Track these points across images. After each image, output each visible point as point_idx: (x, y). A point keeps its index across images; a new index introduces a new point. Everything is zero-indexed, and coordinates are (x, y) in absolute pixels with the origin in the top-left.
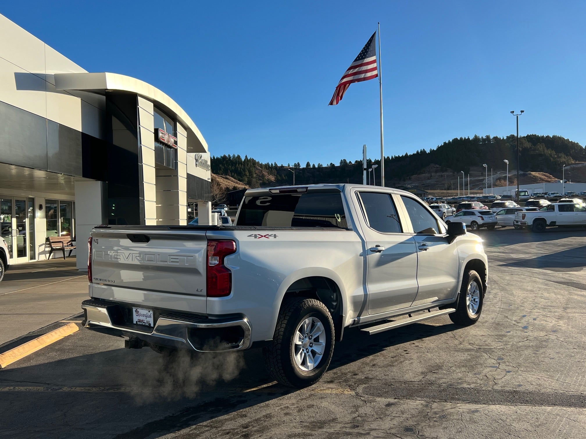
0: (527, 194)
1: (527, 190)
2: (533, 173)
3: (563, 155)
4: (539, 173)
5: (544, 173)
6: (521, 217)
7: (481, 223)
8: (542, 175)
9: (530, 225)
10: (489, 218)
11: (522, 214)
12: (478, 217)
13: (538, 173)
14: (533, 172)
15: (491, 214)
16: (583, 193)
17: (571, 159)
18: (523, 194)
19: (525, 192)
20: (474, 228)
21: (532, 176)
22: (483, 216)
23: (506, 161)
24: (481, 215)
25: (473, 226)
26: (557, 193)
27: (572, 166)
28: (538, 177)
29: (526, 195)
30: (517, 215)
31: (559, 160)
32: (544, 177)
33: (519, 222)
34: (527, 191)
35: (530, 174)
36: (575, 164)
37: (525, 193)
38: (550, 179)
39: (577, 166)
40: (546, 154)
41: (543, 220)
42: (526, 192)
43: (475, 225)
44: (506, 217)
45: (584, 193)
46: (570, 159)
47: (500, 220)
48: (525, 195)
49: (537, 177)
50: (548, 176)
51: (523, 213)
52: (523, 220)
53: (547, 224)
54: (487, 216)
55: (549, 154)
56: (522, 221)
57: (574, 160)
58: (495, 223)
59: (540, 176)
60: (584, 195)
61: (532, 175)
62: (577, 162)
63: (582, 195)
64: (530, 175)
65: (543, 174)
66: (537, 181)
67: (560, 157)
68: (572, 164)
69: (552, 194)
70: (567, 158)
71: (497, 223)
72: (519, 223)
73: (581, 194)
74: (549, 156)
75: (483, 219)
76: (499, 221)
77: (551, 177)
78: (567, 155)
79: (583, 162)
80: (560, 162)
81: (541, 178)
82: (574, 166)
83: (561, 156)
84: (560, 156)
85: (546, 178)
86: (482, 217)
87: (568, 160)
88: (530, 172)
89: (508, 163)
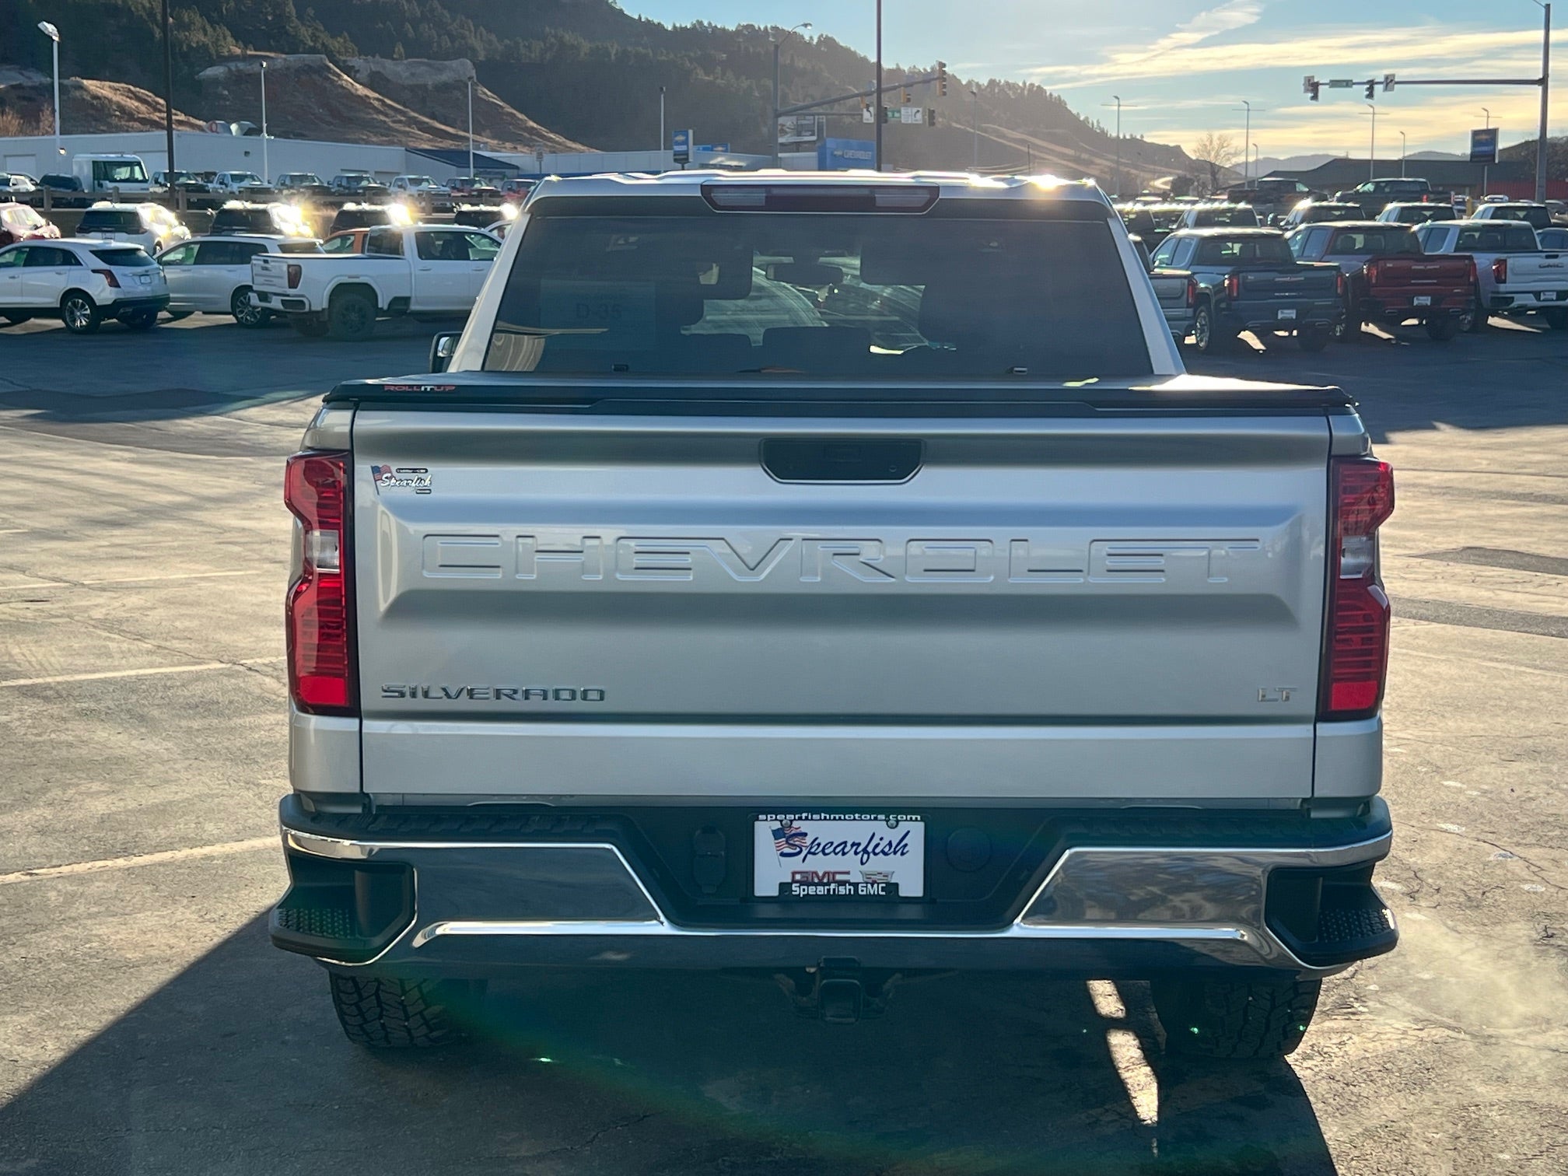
0: (138, 175)
1: (138, 158)
2: (91, 84)
3: (198, 20)
4: (112, 84)
5: (132, 88)
6: (281, 277)
7: (106, 299)
8: (127, 97)
9: (319, 309)
10: (137, 279)
11: (289, 266)
12: (94, 271)
13: (110, 87)
14: (90, 82)
15: (141, 262)
16: (344, 183)
17: (230, 39)
18: (123, 173)
19: (130, 164)
20: (74, 321)
21: (89, 98)
22: (114, 269)
23: (50, 28)
24: (105, 266)
25: (72, 313)
26: (252, 177)
27: (232, 66)
28: (110, 101)
29: (137, 181)
30: (266, 269)
31: (182, 35)
32: (136, 104)
33: (274, 297)
34: (139, 164)
35: (81, 87)
36: (245, 58)
37: (132, 172)
38: (158, 114)
39: (249, 67)
40: (133, 9)
41: (365, 291)
42: (137, 169)
43: (83, 306)
44: (196, 275)
45: (348, 182)
46: (225, 38)
47: (181, 286)
48: (131, 180)
49: (106, 102)
50: (149, 99)
51: (291, 262)
52: (292, 291)
53: (380, 306)
54: (129, 270)
55: (144, 7)
56: (288, 296)
57: (237, 41)
58: (160, 302)
59: (117, 98)
60: (348, 188)
61: (89, 92)
62: (249, 52)
63: (341, 189)
64: (78, 93)
65: (129, 89)
66: (109, 120)
67: (187, 27)
68: (233, 58)
69: (234, 178)
70: (214, 29)
71: (168, 299)
72: (276, 303)
73: (339, 186)
74: (145, 17)
75: (114, 283)
76: (173, 292)
77: (158, 106)
78: (212, 23)
79: (272, 55)
80: (189, 46)
81: (121, 108)
82: (241, 65)
83: (192, 23)
84: (187, 20)
85: (143, 108)
86: (109, 275)
87: (218, 40)
88: (78, 79)
89: (56, 39)
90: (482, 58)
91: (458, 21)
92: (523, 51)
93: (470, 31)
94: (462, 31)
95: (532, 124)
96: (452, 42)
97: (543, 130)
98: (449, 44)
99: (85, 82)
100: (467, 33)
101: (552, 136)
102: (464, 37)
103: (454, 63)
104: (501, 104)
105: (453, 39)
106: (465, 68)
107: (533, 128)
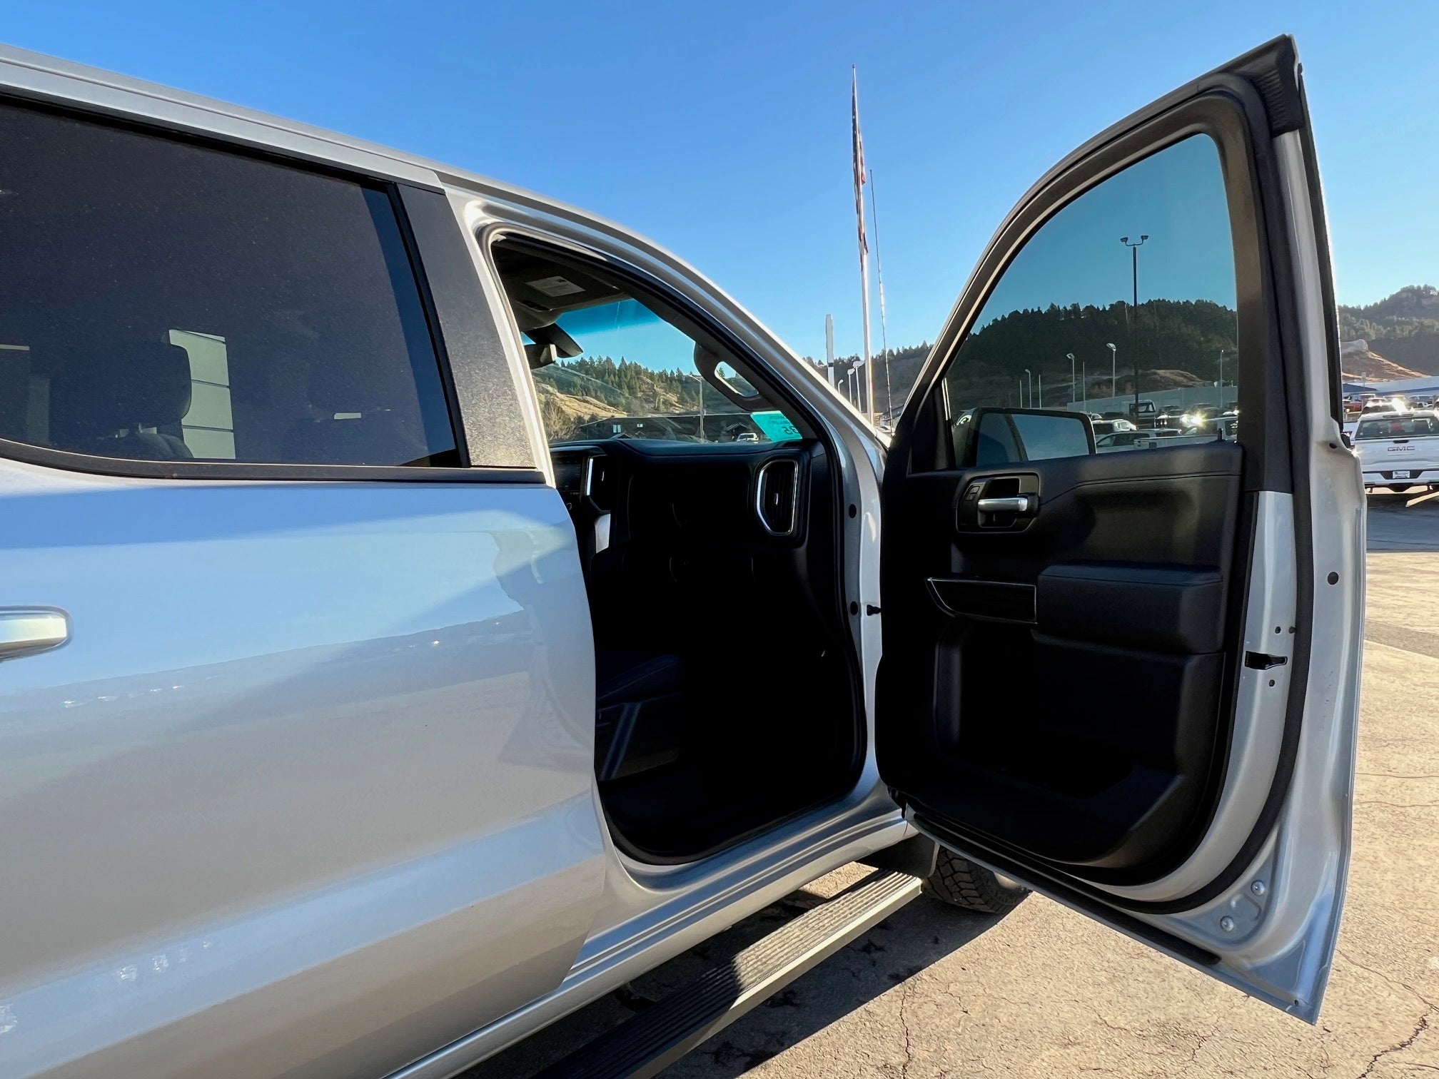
4: (1172, 371)
5: (1181, 372)
8: (1178, 376)
14: (1161, 371)
18: (1144, 408)
19: (1148, 404)
21: (1158, 378)
23: (1112, 345)
28: (1169, 378)
31: (1207, 346)
32: (1181, 379)
34: (1152, 404)
37: (1148, 408)
38: (1192, 382)
40: (1184, 335)
42: (1150, 406)
48: (1147, 411)
49: (1167, 379)
50: (1189, 376)
55: (1189, 334)
59: (1173, 377)
61: (1157, 374)
64: (1154, 376)
65: (1179, 373)
66: (1167, 387)
74: (1189, 338)
77: (1194, 379)
81: (1173, 381)
85: (1185, 380)
88: (1155, 370)
89: (1115, 350)
90: (1373, 338)
91: (1360, 321)
92: (1398, 332)
93: (1367, 325)
94: (1361, 326)
95: (1400, 368)
96: (1356, 332)
97: (1407, 371)
98: (1354, 334)
99: (1158, 371)
100: (1366, 327)
101: (1413, 373)
102: (1363, 329)
103: (1355, 342)
104: (1382, 360)
105: (1357, 331)
106: (1363, 345)
107: (1401, 370)
